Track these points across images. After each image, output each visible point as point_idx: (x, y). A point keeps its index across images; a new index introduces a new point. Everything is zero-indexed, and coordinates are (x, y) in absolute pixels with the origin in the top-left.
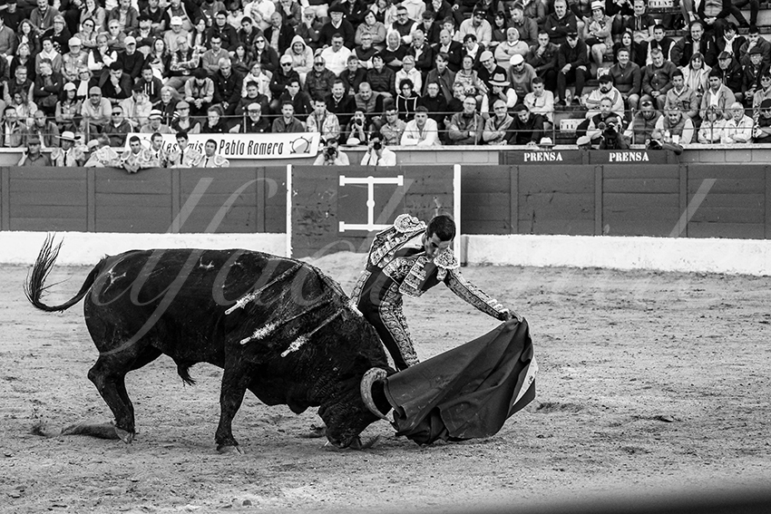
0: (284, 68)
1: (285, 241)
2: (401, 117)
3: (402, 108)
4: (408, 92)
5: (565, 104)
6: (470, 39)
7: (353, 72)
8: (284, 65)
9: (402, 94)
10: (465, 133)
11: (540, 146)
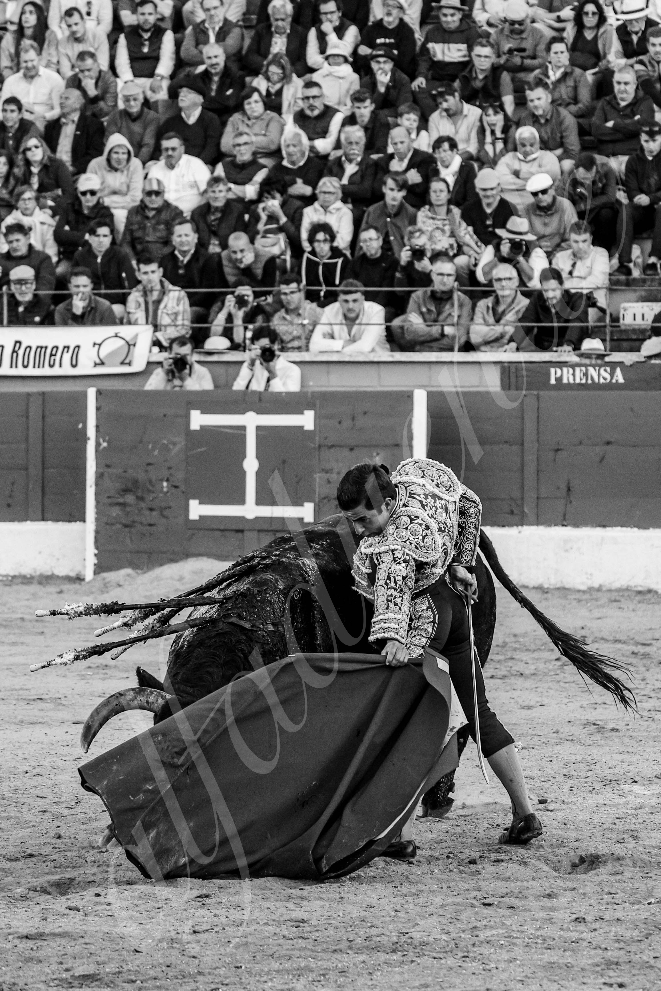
0: (83, 199)
1: (83, 539)
2: (311, 296)
3: (312, 279)
4: (324, 248)
5: (629, 272)
6: (446, 145)
7: (217, 209)
8: (84, 193)
9: (313, 252)
10: (435, 330)
11: (581, 355)
